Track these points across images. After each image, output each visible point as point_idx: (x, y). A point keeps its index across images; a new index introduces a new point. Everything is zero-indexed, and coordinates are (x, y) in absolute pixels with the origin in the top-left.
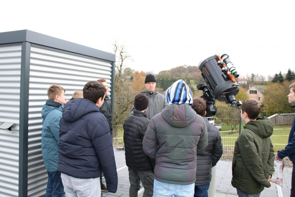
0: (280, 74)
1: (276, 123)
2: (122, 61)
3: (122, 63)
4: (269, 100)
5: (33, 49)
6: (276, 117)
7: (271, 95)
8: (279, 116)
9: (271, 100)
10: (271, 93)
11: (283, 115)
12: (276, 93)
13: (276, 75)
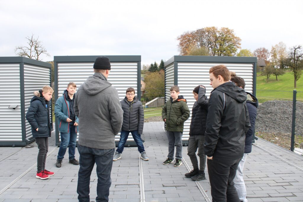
0: (155, 64)
1: (158, 105)
2: (38, 56)
3: (38, 58)
4: (150, 87)
5: (25, 66)
6: (157, 100)
7: (152, 82)
8: (160, 99)
9: (152, 86)
10: (152, 80)
11: (163, 98)
12: (155, 81)
13: (152, 65)
